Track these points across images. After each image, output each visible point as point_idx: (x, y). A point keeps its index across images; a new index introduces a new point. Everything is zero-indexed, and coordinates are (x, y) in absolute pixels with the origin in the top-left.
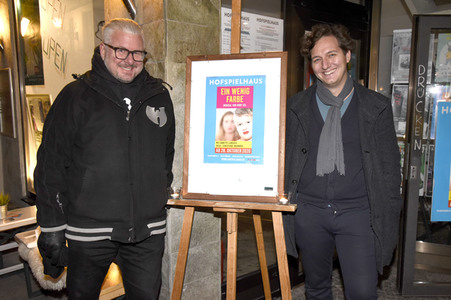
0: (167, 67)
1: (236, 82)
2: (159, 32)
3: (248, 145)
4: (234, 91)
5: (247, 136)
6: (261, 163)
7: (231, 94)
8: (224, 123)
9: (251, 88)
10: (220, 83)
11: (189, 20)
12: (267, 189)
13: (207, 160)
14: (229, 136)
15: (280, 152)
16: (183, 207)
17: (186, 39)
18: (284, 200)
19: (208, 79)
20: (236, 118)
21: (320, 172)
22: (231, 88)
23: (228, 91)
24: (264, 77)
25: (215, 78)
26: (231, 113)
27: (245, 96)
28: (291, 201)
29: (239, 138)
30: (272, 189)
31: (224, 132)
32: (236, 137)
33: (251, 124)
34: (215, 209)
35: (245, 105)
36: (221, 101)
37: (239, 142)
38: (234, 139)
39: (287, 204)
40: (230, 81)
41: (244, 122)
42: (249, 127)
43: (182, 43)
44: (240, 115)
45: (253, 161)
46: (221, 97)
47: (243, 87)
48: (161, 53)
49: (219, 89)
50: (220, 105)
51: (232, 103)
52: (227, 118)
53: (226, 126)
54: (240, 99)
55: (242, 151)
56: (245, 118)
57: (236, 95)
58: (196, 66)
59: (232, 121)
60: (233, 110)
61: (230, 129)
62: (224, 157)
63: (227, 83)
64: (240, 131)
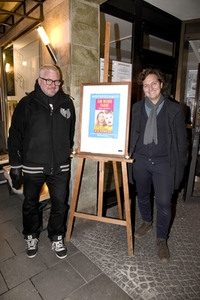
0: (71, 88)
1: (105, 97)
3: (110, 129)
5: (110, 124)
6: (117, 138)
7: (103, 103)
8: (99, 117)
9: (113, 100)
10: (97, 97)
11: (84, 65)
12: (119, 151)
13: (90, 136)
14: (101, 124)
17: (81, 74)
18: (128, 157)
19: (92, 95)
20: (105, 115)
21: (145, 143)
22: (103, 100)
23: (101, 101)
24: (119, 95)
25: (95, 94)
26: (102, 112)
27: (110, 104)
28: (131, 158)
30: (122, 151)
32: (105, 125)
33: (112, 118)
36: (98, 106)
37: (106, 127)
39: (129, 159)
40: (103, 96)
41: (109, 117)
43: (79, 76)
44: (107, 113)
45: (111, 136)
46: (98, 104)
47: (109, 99)
48: (69, 82)
49: (97, 100)
50: (97, 109)
51: (103, 107)
52: (101, 115)
53: (100, 119)
54: (107, 105)
55: (108, 132)
56: (109, 115)
57: (106, 103)
58: (85, 88)
59: (103, 117)
61: (102, 120)
62: (99, 135)
63: (101, 97)
64: (107, 122)
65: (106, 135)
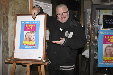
0: (9, 17)
2: (6, 6)
3: (34, 43)
4: (30, 26)
5: (34, 40)
6: (38, 49)
7: (29, 26)
8: (26, 36)
9: (35, 25)
10: (26, 23)
11: (18, 3)
12: (39, 57)
13: (20, 48)
14: (28, 40)
15: (43, 45)
16: (12, 63)
17: (16, 9)
18: (44, 61)
19: (22, 21)
20: (30, 34)
22: (29, 25)
23: (28, 26)
24: (39, 21)
25: (24, 21)
26: (28, 33)
27: (33, 27)
29: (31, 41)
30: (41, 57)
31: (26, 39)
32: (30, 40)
33: (35, 36)
34: (22, 64)
35: (33, 30)
36: (26, 29)
37: (31, 42)
38: (29, 41)
39: (45, 62)
40: (29, 22)
41: (33, 36)
42: (34, 37)
43: (15, 10)
44: (31, 33)
45: (35, 48)
46: (25, 27)
47: (32, 24)
48: (7, 13)
49: (25, 25)
50: (25, 30)
51: (29, 29)
52: (27, 34)
53: (27, 37)
54: (32, 28)
55: (32, 45)
56: (33, 34)
57: (31, 27)
58: (18, 17)
59: (29, 35)
60: (29, 32)
61: (28, 38)
62: (26, 47)
63: (28, 23)
64: (31, 38)
65: (31, 47)
